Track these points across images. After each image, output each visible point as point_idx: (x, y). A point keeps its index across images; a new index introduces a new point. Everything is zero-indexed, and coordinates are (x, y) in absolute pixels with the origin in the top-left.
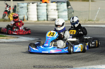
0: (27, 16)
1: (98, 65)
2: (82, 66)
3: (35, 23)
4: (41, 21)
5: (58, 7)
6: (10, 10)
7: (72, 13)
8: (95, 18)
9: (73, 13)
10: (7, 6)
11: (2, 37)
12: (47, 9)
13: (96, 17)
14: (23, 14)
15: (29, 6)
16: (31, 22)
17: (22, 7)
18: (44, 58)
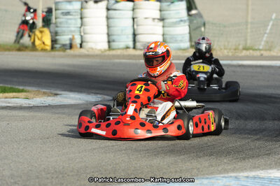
0: (82, 36)
1: (271, 168)
2: (228, 172)
3: (101, 55)
4: (119, 49)
5: (163, 12)
6: (35, 20)
7: (200, 27)
8: (263, 43)
9: (203, 29)
10: (29, 9)
11: (14, 94)
12: (133, 19)
13: (265, 39)
14: (71, 31)
15: (85, 8)
16: (91, 53)
17: (68, 13)
18: (126, 149)
